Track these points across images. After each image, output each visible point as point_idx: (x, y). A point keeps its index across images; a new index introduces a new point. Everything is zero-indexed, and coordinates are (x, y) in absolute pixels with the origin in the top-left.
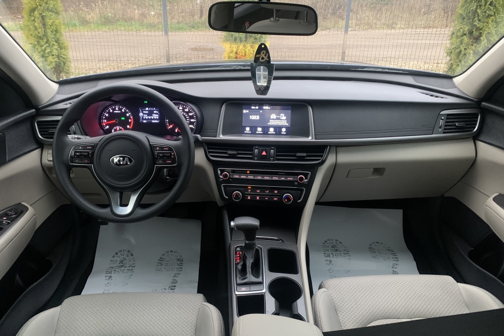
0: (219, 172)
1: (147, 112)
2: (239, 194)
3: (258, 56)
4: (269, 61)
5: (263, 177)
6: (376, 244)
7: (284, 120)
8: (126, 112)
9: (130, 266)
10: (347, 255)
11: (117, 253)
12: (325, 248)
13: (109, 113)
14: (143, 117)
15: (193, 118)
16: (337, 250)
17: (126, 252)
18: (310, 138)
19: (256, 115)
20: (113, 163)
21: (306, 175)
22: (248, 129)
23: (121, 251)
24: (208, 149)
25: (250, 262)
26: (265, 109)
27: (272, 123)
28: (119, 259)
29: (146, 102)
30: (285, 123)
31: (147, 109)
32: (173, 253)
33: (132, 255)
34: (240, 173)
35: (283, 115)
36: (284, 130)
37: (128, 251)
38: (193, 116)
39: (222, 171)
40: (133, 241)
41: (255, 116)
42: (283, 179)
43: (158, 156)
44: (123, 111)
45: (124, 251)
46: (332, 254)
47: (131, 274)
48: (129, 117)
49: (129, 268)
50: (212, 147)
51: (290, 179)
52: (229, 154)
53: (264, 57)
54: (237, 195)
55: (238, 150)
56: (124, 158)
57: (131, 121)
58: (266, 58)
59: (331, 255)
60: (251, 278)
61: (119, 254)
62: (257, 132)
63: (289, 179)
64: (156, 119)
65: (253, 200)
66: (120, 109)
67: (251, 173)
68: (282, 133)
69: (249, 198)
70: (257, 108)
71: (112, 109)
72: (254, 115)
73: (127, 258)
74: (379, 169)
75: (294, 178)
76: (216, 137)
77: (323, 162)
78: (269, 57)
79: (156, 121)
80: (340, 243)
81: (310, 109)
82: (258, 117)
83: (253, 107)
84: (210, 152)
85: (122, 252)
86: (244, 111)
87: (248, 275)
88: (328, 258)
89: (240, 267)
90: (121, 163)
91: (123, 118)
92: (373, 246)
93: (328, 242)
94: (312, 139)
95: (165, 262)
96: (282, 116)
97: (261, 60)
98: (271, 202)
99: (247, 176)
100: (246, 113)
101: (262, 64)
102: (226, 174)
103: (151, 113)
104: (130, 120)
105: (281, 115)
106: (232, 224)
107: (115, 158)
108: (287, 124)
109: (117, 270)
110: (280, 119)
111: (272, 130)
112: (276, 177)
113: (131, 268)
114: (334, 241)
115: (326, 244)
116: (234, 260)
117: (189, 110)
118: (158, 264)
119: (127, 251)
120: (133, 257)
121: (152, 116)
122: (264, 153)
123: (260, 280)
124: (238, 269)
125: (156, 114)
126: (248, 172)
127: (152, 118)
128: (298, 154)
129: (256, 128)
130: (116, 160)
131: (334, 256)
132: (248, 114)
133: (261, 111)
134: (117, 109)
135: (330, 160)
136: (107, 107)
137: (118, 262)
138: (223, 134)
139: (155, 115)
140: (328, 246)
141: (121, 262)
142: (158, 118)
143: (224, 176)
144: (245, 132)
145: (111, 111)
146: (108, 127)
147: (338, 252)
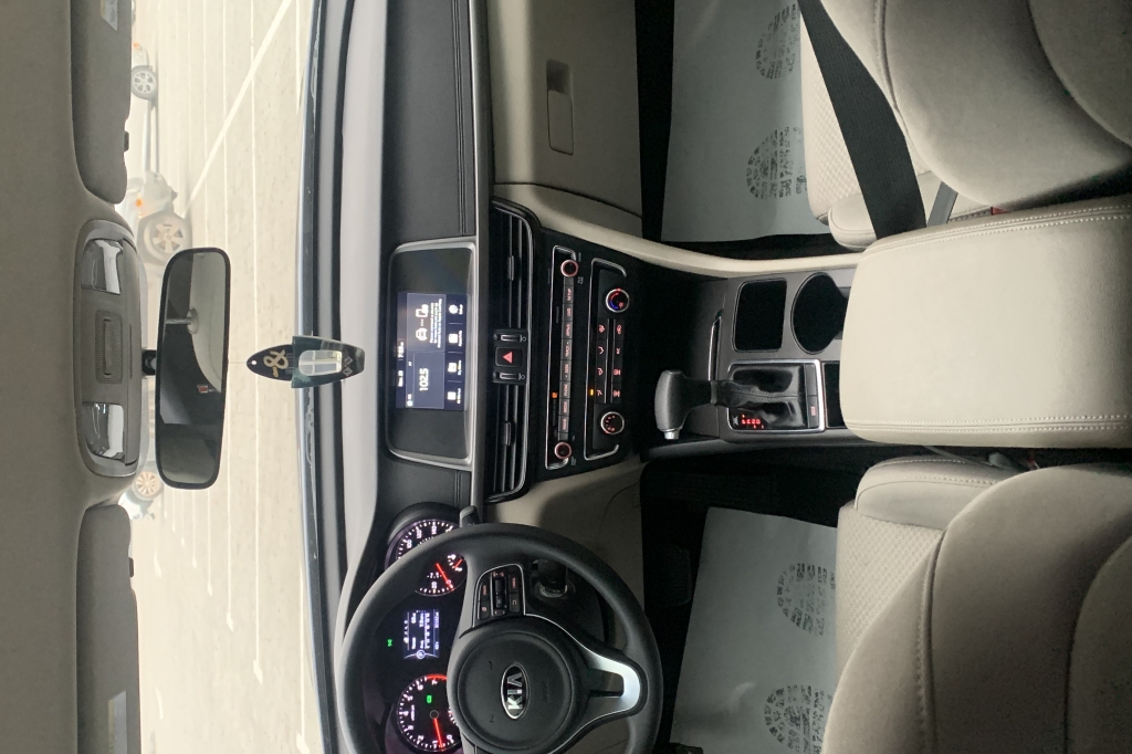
0: (555, 466)
1: (414, 640)
2: (606, 418)
3: (276, 373)
4: (287, 348)
5: (566, 360)
6: (761, 59)
7: (430, 309)
8: (415, 692)
9: (807, 698)
10: (785, 138)
11: (773, 730)
12: (768, 192)
13: (415, 733)
14: (426, 651)
15: (429, 527)
16: (773, 162)
17: (772, 706)
18: (471, 246)
19: (418, 375)
20: (520, 711)
21: (560, 257)
22: (451, 396)
23: (767, 719)
24: (499, 491)
25: (758, 395)
26: (405, 354)
27: (437, 339)
28: (788, 726)
29: (390, 642)
30: (438, 306)
31: (406, 640)
32: (784, 588)
33: (780, 692)
34: (557, 414)
35: (417, 311)
36: (453, 309)
37: (770, 700)
38: (423, 529)
39: (553, 459)
40: (745, 686)
41: (421, 377)
42: (570, 312)
43: (502, 608)
44: (410, 698)
45: (768, 711)
46: (782, 175)
47: (825, 697)
48: (427, 684)
49: (812, 703)
50: (493, 482)
51: (569, 294)
52: (512, 441)
53: (278, 359)
54: (609, 423)
55: (502, 421)
56: (507, 687)
57: (437, 680)
58: (281, 356)
59: (785, 178)
60: (791, 394)
61: (775, 724)
62: (459, 374)
63: (569, 298)
64: (432, 618)
65: (623, 383)
66: (407, 706)
67: (556, 387)
68: (461, 313)
69: (617, 394)
70: (401, 373)
71: (406, 725)
72: (418, 381)
73: (786, 706)
74: (551, 78)
75: (569, 286)
76: (470, 473)
77: (530, 216)
78: (279, 349)
79: (437, 619)
80: (757, 151)
81: (404, 248)
82: (424, 371)
83: (401, 384)
84: (508, 489)
85: (772, 716)
86: (410, 404)
87: (786, 400)
88: (793, 186)
89: (771, 419)
90: (520, 692)
91: (429, 699)
92: (766, 66)
93: (754, 182)
94: (474, 242)
95: (804, 611)
96: (421, 313)
97: (285, 366)
98: (628, 341)
99: (564, 398)
100: (414, 399)
101: (294, 363)
102: (560, 449)
103: (417, 632)
104: (434, 682)
105: (417, 315)
106: (670, 436)
107: (510, 707)
108: (440, 300)
109: (813, 733)
110: (427, 320)
111: (454, 338)
112: (565, 328)
113: (813, 698)
114: (753, 167)
115: (759, 188)
116: (761, 430)
117: (410, 537)
118: (807, 627)
119: (770, 705)
120: (786, 689)
121: (423, 628)
122: (509, 357)
123: (795, 372)
124: (776, 422)
125: (418, 618)
126: (555, 395)
127: (427, 627)
128: (511, 277)
129: (449, 376)
130: (513, 705)
131: (788, 170)
132: (418, 395)
133: (410, 364)
134: (406, 713)
135: (525, 197)
136: (403, 738)
137: (794, 728)
138: (464, 455)
139: (421, 621)
140: (764, 184)
141: (794, 720)
142: (428, 615)
143: (565, 455)
144: (459, 402)
145: (411, 727)
146: (449, 737)
147: (778, 162)
